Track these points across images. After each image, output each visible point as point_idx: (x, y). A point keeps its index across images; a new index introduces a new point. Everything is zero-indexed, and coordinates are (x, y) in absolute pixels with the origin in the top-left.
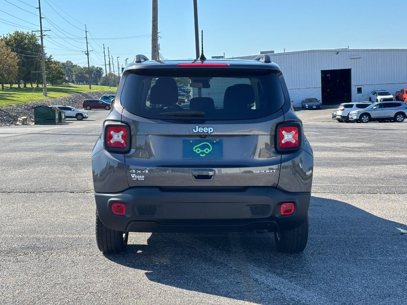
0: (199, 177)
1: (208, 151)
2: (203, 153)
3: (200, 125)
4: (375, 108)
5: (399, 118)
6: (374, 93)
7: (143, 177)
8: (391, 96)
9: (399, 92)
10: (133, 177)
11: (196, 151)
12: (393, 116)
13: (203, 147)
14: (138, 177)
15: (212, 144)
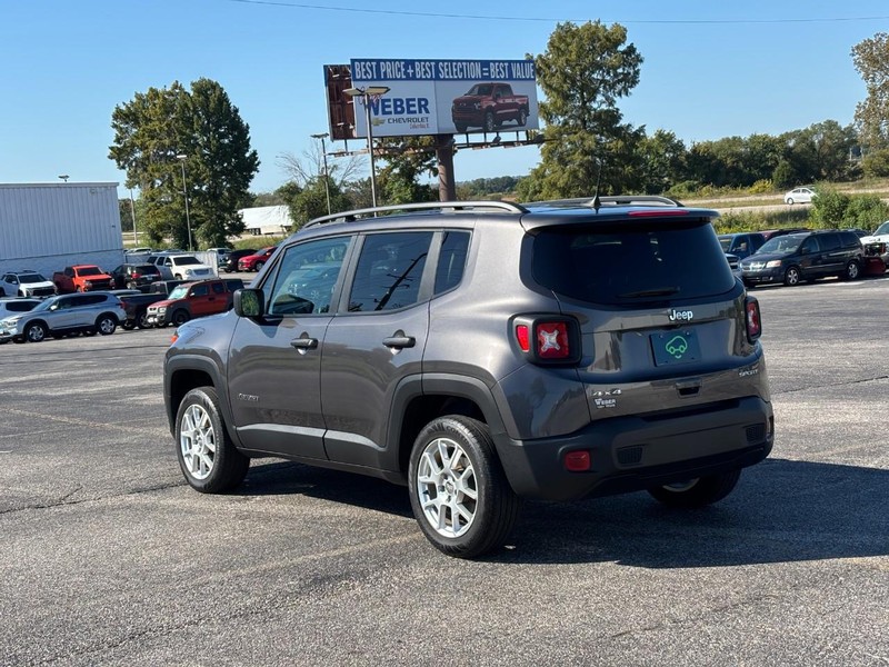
0: (684, 392)
1: (683, 349)
2: (678, 353)
3: (678, 308)
4: (53, 307)
5: (107, 325)
6: (10, 279)
7: (614, 401)
8: (49, 284)
9: (61, 273)
10: (598, 403)
11: (669, 351)
12: (93, 322)
13: (676, 344)
14: (607, 402)
15: (686, 337)
